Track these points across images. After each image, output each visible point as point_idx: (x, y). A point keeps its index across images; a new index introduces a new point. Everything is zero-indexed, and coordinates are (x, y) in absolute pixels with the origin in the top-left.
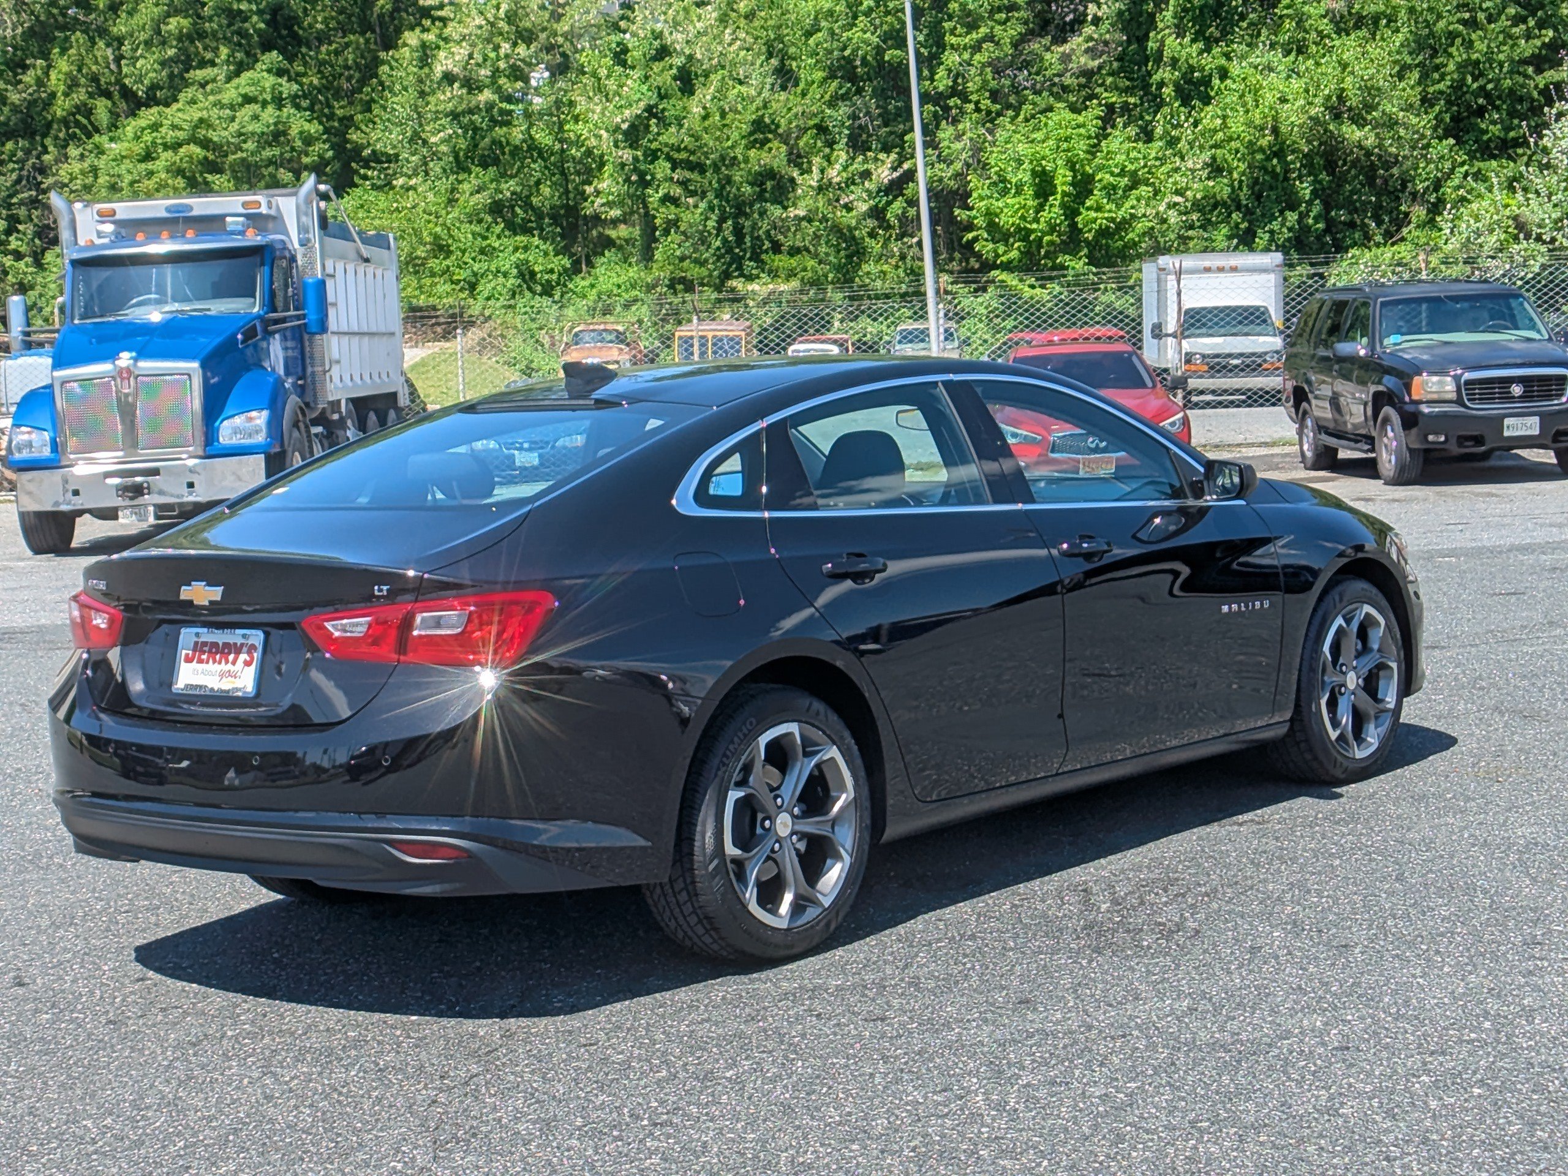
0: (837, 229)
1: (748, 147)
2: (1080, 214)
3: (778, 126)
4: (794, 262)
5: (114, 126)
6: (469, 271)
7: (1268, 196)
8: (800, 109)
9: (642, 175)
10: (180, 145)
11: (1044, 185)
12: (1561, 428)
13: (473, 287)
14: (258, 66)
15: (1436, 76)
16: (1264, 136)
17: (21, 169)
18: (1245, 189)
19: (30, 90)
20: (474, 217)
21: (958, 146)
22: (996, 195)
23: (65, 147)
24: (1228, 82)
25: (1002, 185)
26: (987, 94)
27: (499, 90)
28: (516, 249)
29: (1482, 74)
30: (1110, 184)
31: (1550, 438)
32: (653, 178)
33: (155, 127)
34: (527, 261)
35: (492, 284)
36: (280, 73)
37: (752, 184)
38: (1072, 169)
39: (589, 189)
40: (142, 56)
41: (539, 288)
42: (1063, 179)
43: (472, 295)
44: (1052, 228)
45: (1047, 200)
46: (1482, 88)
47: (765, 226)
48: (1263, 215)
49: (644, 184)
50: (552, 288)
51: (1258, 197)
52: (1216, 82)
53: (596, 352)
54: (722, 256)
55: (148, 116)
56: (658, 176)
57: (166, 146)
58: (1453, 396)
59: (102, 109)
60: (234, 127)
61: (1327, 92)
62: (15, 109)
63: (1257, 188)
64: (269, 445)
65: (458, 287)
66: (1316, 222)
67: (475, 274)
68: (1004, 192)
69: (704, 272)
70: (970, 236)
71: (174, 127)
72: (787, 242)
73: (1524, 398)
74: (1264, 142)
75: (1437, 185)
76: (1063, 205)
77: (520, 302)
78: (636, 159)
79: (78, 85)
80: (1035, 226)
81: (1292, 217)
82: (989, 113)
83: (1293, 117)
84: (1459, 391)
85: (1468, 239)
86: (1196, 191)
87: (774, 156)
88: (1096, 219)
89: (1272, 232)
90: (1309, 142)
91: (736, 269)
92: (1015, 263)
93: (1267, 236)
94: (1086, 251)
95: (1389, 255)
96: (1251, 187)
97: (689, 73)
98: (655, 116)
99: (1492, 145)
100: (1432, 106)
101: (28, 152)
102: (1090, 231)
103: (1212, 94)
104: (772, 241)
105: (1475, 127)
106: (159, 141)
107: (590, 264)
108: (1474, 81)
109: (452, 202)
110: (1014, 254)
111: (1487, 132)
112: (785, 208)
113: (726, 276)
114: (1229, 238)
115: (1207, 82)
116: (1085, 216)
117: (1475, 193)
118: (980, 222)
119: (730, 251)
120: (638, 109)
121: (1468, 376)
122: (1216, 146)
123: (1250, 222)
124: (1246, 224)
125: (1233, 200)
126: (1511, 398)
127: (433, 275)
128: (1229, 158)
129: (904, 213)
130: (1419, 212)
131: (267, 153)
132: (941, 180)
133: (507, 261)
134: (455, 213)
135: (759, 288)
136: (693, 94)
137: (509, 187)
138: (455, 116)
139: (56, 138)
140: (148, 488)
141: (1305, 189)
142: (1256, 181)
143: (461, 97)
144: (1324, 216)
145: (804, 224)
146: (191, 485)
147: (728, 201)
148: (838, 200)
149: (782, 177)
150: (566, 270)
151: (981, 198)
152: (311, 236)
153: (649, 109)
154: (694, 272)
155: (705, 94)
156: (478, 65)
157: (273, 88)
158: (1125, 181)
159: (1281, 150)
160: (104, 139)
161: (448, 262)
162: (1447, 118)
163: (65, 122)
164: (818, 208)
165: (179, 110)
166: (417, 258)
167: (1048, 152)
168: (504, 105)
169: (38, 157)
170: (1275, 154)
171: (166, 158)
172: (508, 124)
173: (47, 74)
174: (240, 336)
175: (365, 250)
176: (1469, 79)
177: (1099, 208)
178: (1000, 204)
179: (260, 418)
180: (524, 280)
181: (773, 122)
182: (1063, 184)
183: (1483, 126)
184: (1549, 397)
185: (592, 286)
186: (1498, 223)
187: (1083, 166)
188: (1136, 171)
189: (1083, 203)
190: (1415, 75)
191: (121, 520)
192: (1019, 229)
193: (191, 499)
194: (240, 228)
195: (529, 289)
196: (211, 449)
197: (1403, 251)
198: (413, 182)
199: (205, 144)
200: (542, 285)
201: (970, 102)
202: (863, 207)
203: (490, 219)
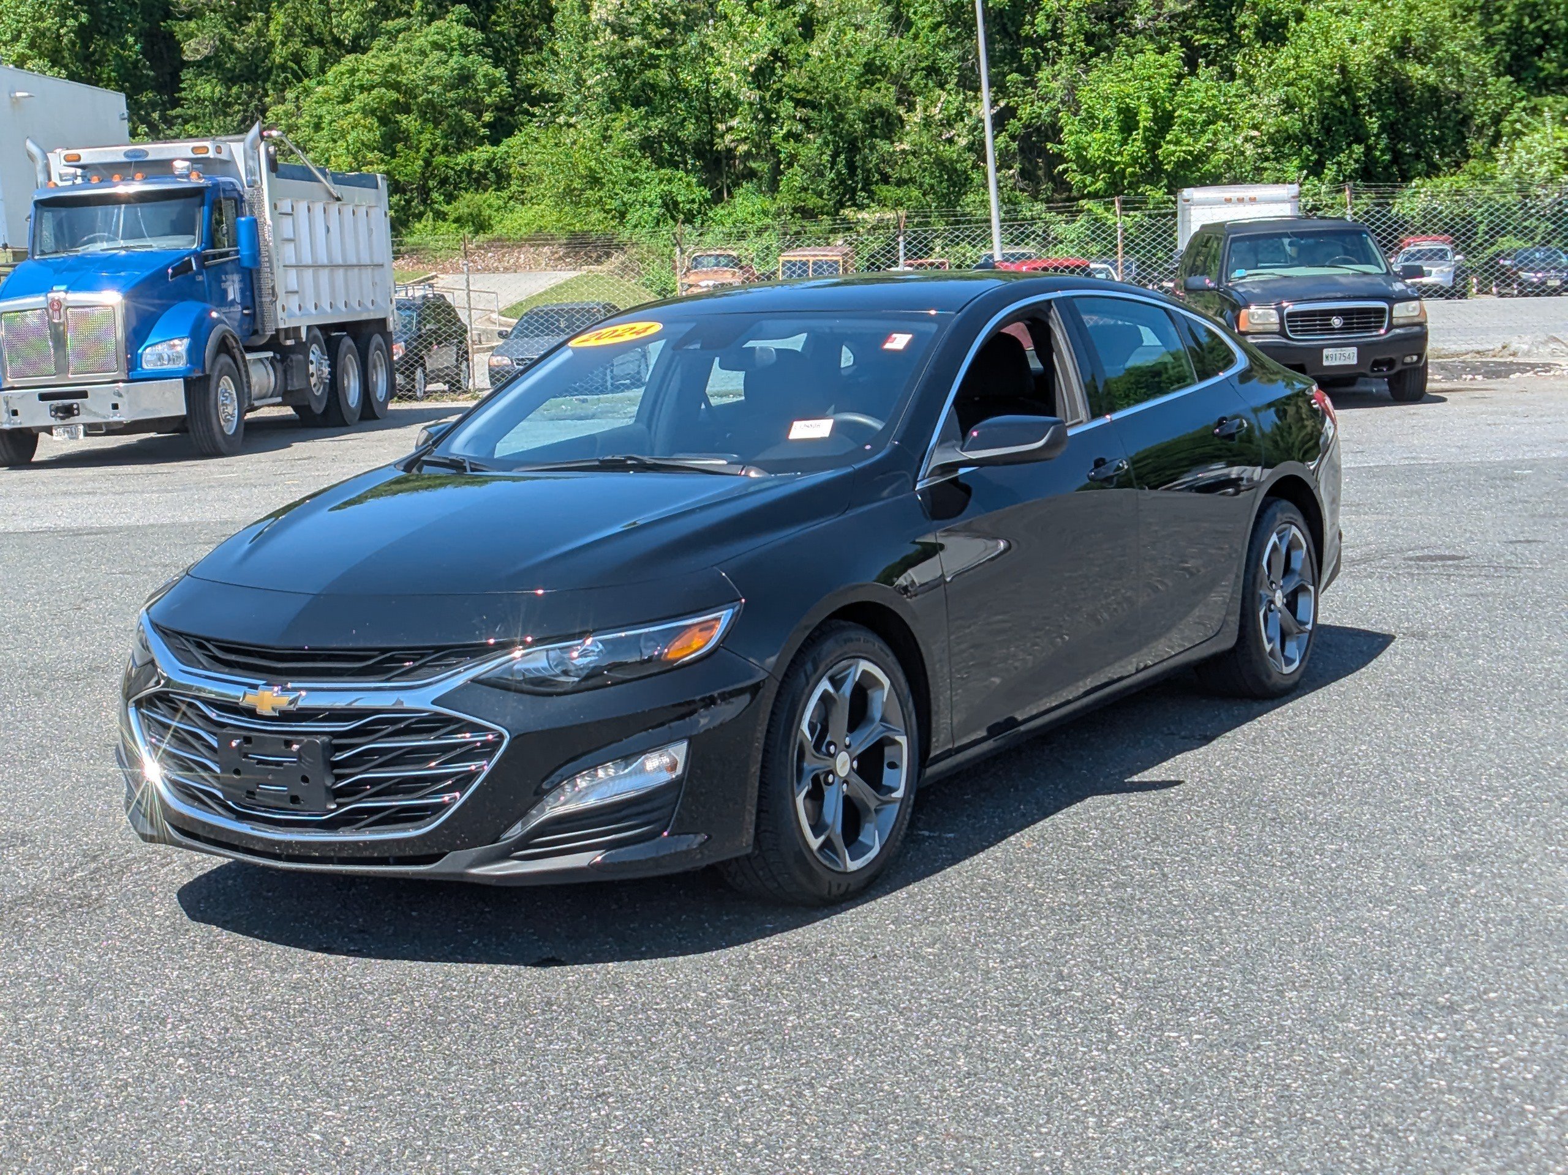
0: (940, 162)
1: (860, 88)
2: (1161, 147)
3: (888, 68)
4: (900, 192)
5: (322, 70)
6: (618, 202)
7: (1337, 130)
8: (911, 53)
9: (768, 113)
10: (373, 87)
11: (1128, 121)
12: (1379, 357)
13: (623, 215)
14: (449, 16)
15: (1497, 17)
16: (1333, 74)
17: (245, 111)
18: (1315, 123)
19: (252, 40)
20: (626, 153)
21: (1054, 85)
22: (1085, 130)
23: (283, 91)
24: (1304, 24)
25: (1091, 122)
26: (1082, 37)
27: (647, 36)
28: (661, 181)
29: (1539, 16)
30: (1188, 119)
31: (1369, 367)
32: (778, 116)
33: (353, 72)
34: (671, 192)
35: (639, 213)
36: (468, 23)
37: (863, 122)
38: (1154, 106)
39: (721, 127)
40: (347, 9)
41: (682, 216)
42: (1145, 115)
43: (621, 223)
44: (1135, 160)
45: (1131, 135)
46: (1539, 28)
47: (874, 159)
48: (1332, 148)
49: (769, 120)
50: (694, 216)
51: (1328, 131)
52: (1292, 24)
53: (711, 275)
54: (836, 187)
55: (349, 60)
56: (782, 115)
57: (362, 88)
58: (1276, 328)
59: (314, 55)
60: (422, 70)
61: (1391, 33)
62: (241, 57)
63: (1326, 122)
64: (189, 370)
65: (610, 216)
66: (1383, 152)
67: (624, 204)
68: (1093, 128)
69: (821, 202)
70: (1061, 168)
71: (369, 71)
72: (895, 175)
73: (1342, 330)
74: (1331, 80)
75: (1497, 119)
76: (1145, 140)
77: (664, 230)
78: (762, 98)
79: (293, 35)
80: (1118, 159)
81: (1358, 149)
82: (1083, 54)
83: (1360, 57)
84: (1282, 323)
85: (1520, 169)
86: (1270, 125)
87: (884, 95)
88: (1175, 152)
89: (1339, 163)
90: (1377, 79)
91: (849, 200)
92: (1101, 193)
93: (1335, 167)
94: (1165, 181)
95: (1448, 184)
96: (1321, 122)
97: (811, 20)
98: (780, 59)
99: (1550, 82)
100: (1493, 45)
101: (251, 95)
102: (1169, 163)
103: (1289, 35)
104: (881, 174)
105: (1532, 64)
106: (356, 84)
107: (730, 194)
108: (1531, 22)
109: (606, 138)
110: (1100, 184)
111: (1542, 69)
112: (892, 143)
113: (841, 205)
114: (1301, 169)
115: (1283, 24)
116: (1166, 148)
117: (1531, 127)
118: (1070, 154)
119: (842, 182)
120: (764, 54)
121: (1290, 307)
122: (1288, 85)
123: (1320, 154)
124: (1316, 156)
125: (1304, 134)
126: (1332, 330)
127: (588, 204)
128: (1301, 95)
129: (1006, 147)
130: (1477, 145)
131: (452, 95)
132: (1039, 116)
133: (652, 192)
134: (610, 148)
135: (869, 216)
136: (812, 38)
137: (658, 124)
138: (610, 60)
139: (275, 83)
140: (78, 409)
141: (1373, 124)
142: (1326, 117)
143: (614, 44)
144: (1392, 149)
145: (910, 157)
146: (115, 407)
147: (841, 137)
148: (940, 135)
149: (890, 114)
150: (707, 201)
151: (1071, 133)
152: (257, 178)
153: (774, 53)
154: (812, 201)
155: (824, 39)
156: (628, 13)
157: (460, 36)
158: (1202, 117)
159: (1349, 87)
160: (313, 83)
161: (601, 193)
162: (1507, 57)
163: (283, 67)
164: (922, 144)
165: (373, 56)
166: (575, 189)
167: (1132, 91)
168: (652, 50)
169: (260, 100)
170: (1344, 92)
171: (360, 98)
172: (657, 66)
173: (267, 26)
174: (170, 271)
175: (336, 190)
176: (1527, 20)
177: (1178, 142)
178: (1089, 139)
179: (181, 346)
180: (668, 210)
181: (883, 65)
182: (1145, 120)
183: (1540, 64)
184: (1368, 328)
185: (730, 214)
186: (1548, 154)
187: (1163, 102)
188: (1214, 107)
189: (1164, 138)
190: (1477, 17)
191: (55, 438)
192: (1104, 162)
193: (116, 419)
194: (185, 172)
195: (673, 218)
196: (134, 372)
197: (1461, 180)
198: (573, 120)
199: (396, 86)
200: (684, 214)
201: (1065, 44)
202: (963, 142)
203: (639, 154)
